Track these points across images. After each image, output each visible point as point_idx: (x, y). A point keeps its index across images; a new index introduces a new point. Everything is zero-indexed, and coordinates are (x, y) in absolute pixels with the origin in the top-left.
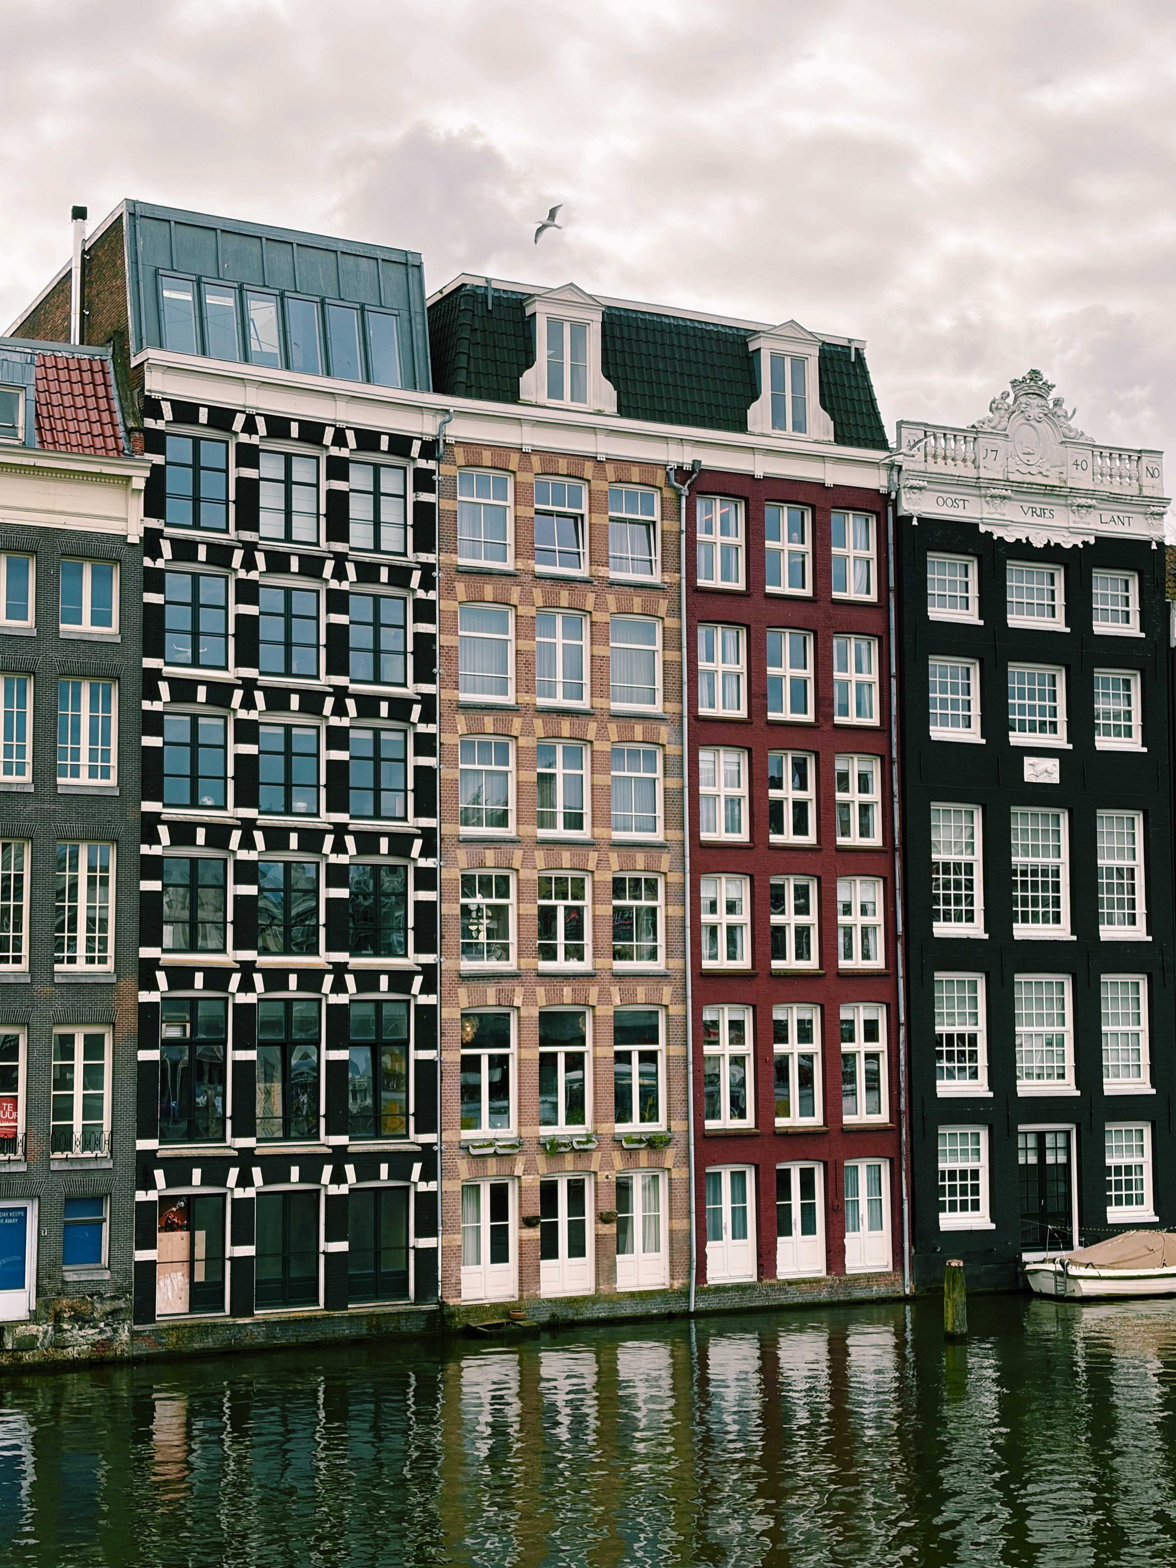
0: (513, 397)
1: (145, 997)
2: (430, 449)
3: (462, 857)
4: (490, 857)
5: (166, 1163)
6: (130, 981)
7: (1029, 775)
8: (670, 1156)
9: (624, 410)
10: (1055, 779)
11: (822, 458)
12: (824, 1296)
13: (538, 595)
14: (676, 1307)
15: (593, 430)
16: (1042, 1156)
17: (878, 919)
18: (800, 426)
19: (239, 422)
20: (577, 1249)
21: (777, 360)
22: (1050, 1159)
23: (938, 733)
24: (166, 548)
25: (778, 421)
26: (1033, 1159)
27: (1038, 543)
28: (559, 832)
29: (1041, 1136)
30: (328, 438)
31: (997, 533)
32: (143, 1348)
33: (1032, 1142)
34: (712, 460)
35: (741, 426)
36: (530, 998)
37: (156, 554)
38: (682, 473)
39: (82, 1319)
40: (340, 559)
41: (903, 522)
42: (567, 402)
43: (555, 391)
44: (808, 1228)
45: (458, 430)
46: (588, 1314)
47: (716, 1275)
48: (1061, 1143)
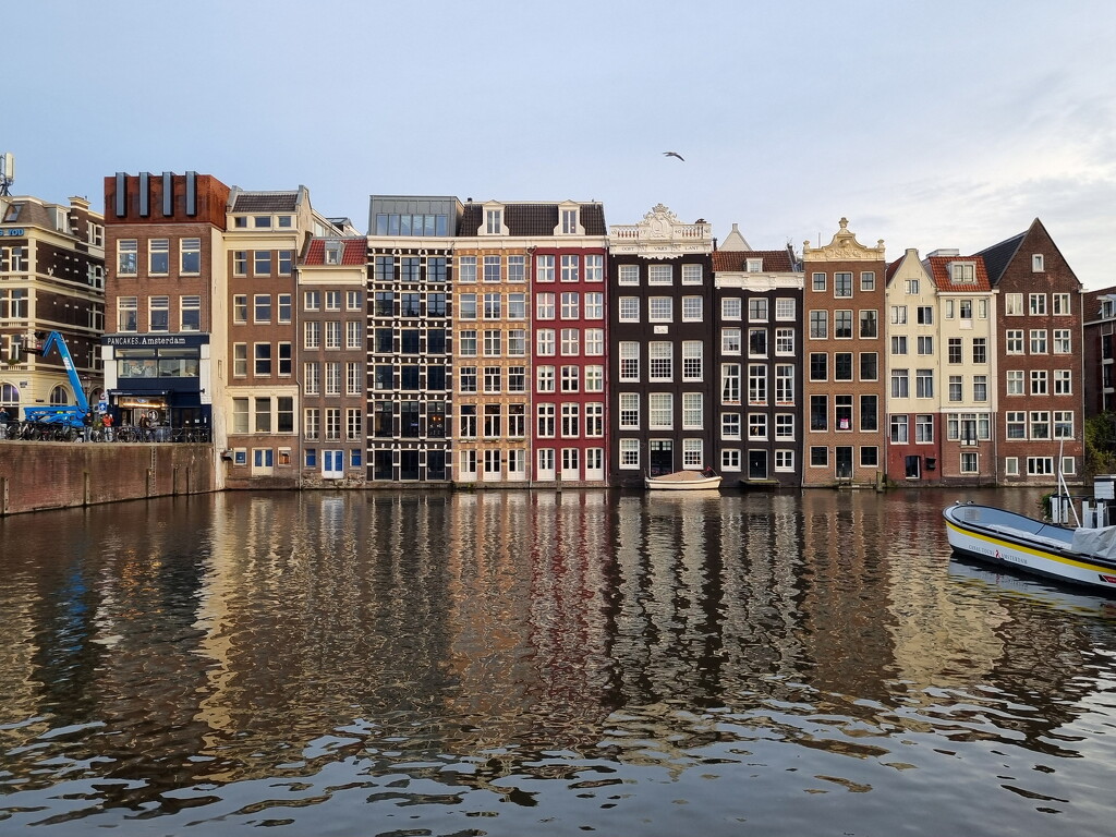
0: (476, 235)
1: (369, 401)
2: (450, 252)
3: (459, 362)
4: (468, 363)
5: (375, 442)
6: (365, 397)
7: (656, 332)
8: (525, 445)
9: (511, 234)
10: (666, 332)
11: (581, 240)
12: (577, 486)
13: (483, 289)
14: (527, 486)
15: (501, 241)
16: (661, 448)
17: (602, 378)
18: (573, 231)
19: (394, 251)
20: (497, 469)
21: (565, 213)
22: (664, 449)
23: (621, 320)
24: (374, 286)
25: (565, 231)
26: (658, 449)
27: (660, 258)
28: (493, 355)
29: (661, 443)
30: (420, 252)
31: (645, 256)
32: (369, 487)
33: (658, 444)
34: (540, 245)
35: (552, 234)
36: (480, 401)
37: (370, 288)
38: (530, 250)
39: (354, 479)
40: (423, 285)
41: (610, 256)
42: (494, 234)
43: (490, 231)
44: (574, 466)
45: (457, 246)
46: (497, 486)
47: (540, 478)
48: (669, 444)
